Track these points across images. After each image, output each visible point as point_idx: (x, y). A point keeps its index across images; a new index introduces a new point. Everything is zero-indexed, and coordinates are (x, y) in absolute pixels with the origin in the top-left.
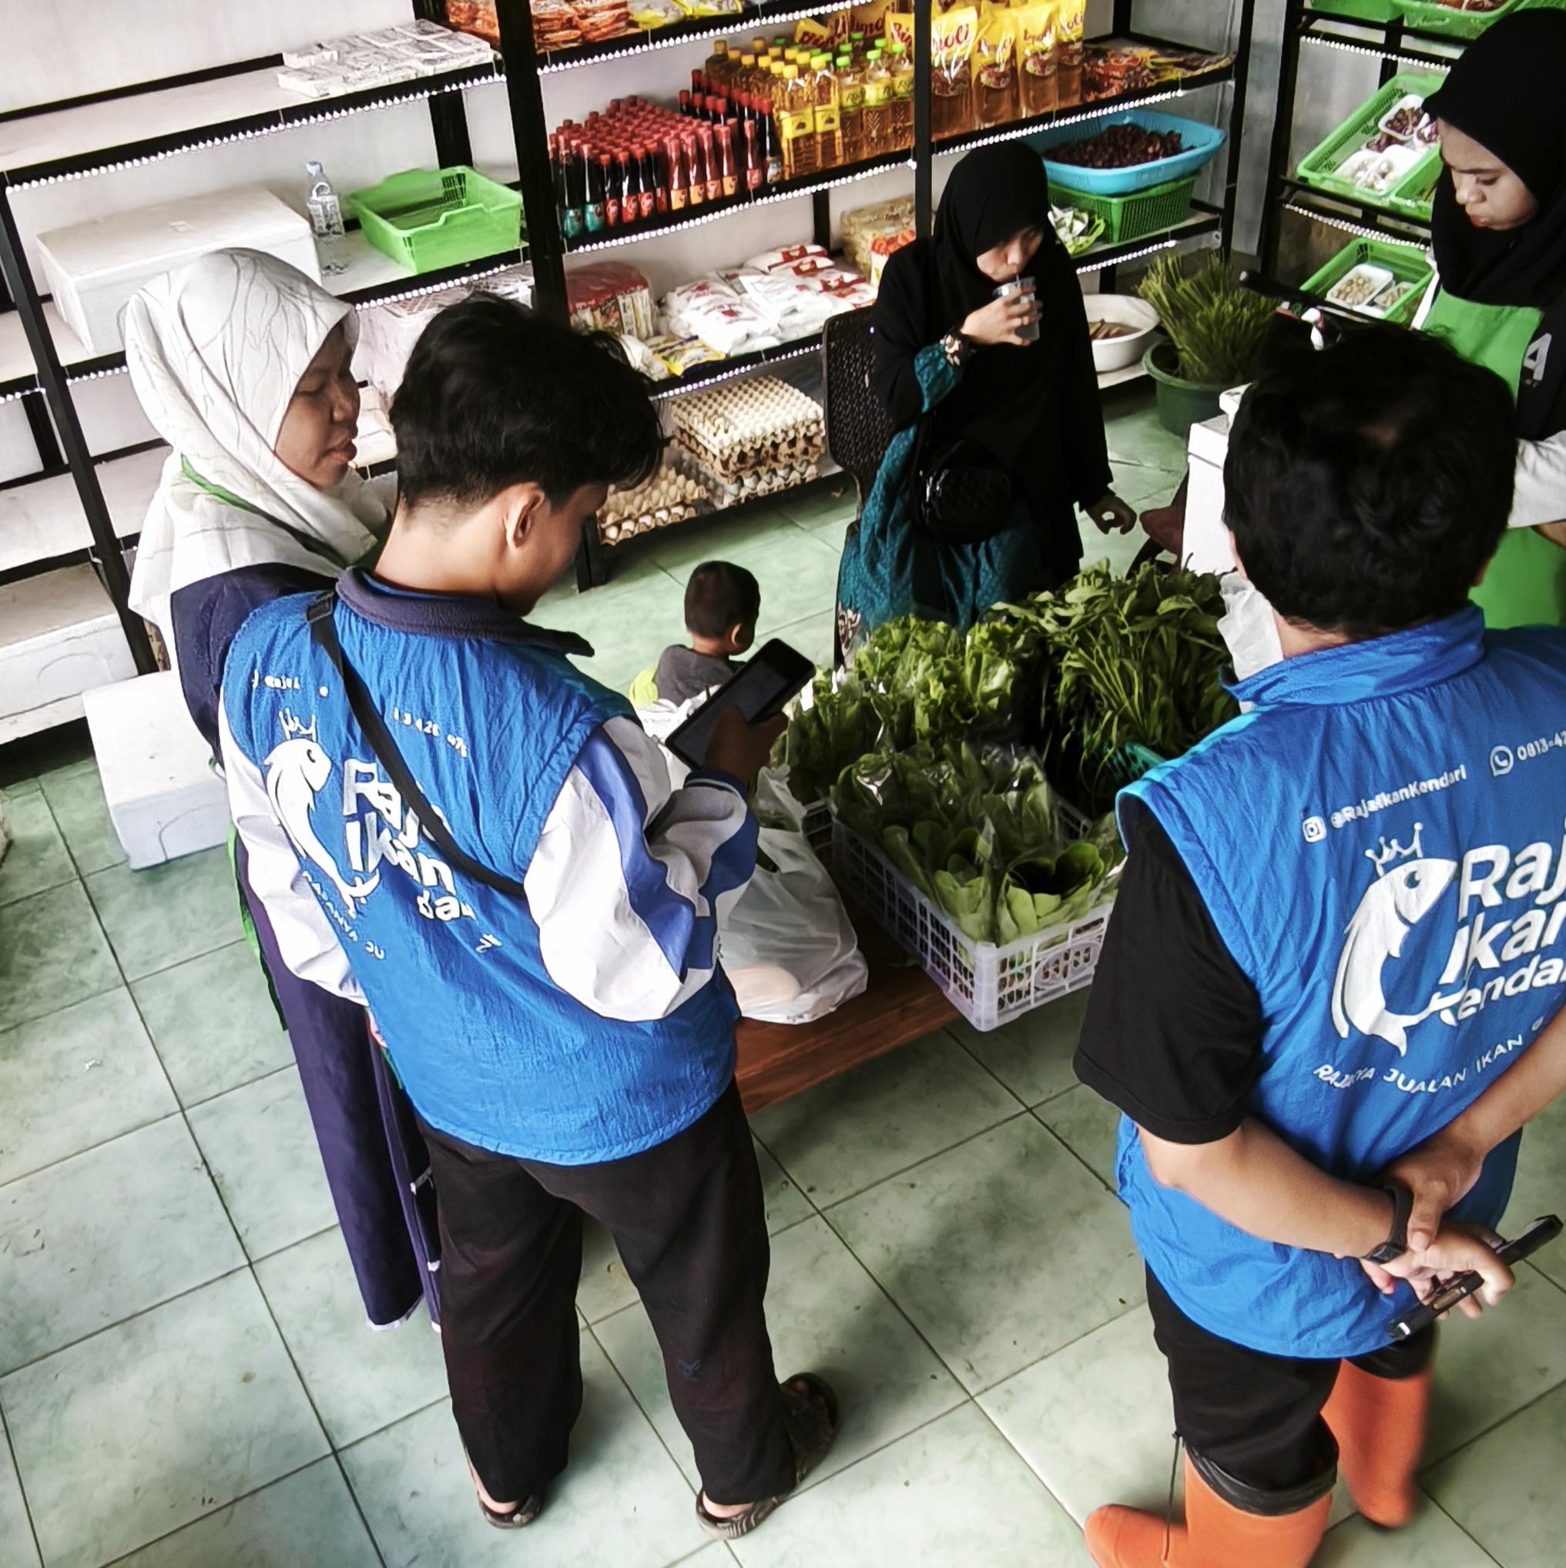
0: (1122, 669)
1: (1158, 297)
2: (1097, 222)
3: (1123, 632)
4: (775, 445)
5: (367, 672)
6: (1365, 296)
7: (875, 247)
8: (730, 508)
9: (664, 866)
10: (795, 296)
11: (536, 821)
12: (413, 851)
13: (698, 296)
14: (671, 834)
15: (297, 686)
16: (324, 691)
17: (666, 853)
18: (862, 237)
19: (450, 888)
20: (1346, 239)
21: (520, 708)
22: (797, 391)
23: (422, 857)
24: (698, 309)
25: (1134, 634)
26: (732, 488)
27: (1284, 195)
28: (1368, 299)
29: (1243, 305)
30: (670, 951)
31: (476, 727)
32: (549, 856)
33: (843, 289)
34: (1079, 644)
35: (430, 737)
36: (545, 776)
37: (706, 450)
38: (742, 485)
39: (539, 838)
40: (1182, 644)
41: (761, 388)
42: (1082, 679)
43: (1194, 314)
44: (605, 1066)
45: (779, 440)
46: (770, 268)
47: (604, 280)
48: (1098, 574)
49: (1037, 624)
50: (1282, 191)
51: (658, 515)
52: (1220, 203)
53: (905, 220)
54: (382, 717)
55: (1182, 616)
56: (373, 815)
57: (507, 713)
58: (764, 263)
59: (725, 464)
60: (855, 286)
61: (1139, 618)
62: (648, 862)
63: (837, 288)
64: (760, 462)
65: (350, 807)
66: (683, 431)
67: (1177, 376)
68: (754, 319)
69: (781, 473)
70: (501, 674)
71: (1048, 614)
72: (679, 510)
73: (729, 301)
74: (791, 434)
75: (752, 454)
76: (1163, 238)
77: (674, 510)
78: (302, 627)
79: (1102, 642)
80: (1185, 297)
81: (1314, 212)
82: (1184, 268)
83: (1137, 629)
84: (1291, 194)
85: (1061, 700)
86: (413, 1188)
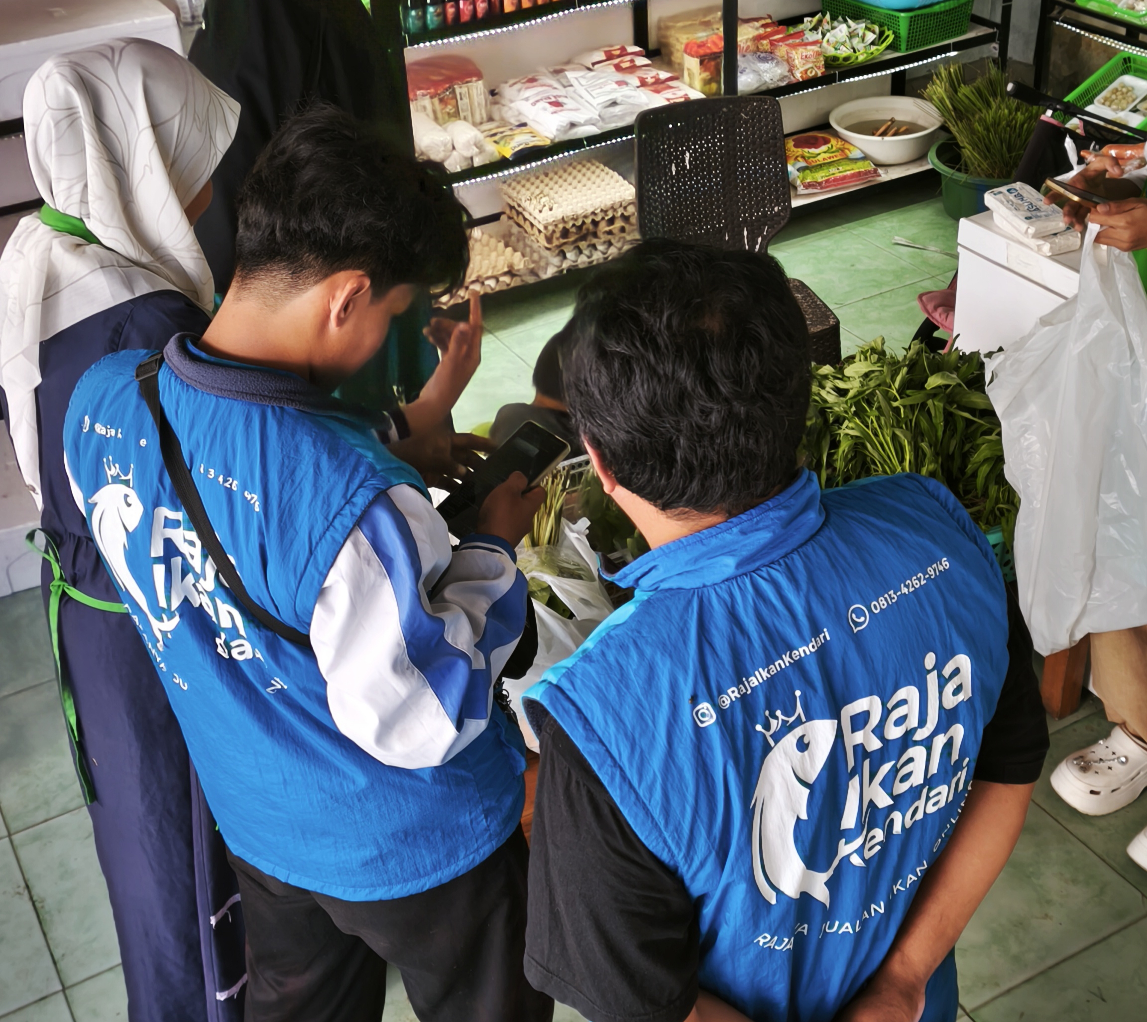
0: (894, 437)
1: (941, 101)
2: (887, 33)
3: (895, 404)
4: (595, 223)
5: (180, 427)
6: (1128, 103)
7: (688, 50)
8: (553, 279)
9: (442, 622)
10: (614, 91)
11: (317, 576)
12: (211, 596)
13: (527, 88)
14: (448, 593)
15: (120, 436)
16: (143, 442)
17: (445, 609)
18: (677, 40)
19: (242, 632)
20: (1111, 52)
21: (311, 471)
22: (616, 174)
23: (219, 602)
24: (527, 99)
25: (904, 407)
26: (556, 260)
27: (1055, 13)
28: (1131, 106)
29: (1017, 109)
30: (448, 702)
31: (270, 486)
32: (330, 610)
33: (658, 85)
34: (856, 414)
35: (229, 491)
36: (328, 535)
37: (532, 225)
38: (565, 257)
39: (321, 593)
40: (949, 417)
41: (584, 170)
42: (858, 446)
43: (973, 115)
44: (384, 809)
45: (598, 219)
46: (594, 64)
47: (444, 71)
48: (873, 350)
49: (819, 395)
50: (1053, 10)
51: (487, 282)
52: (998, 19)
53: (715, 26)
54: (190, 471)
55: (949, 390)
56: (179, 559)
57: (299, 475)
58: (589, 60)
59: (549, 239)
60: (671, 83)
61: (908, 392)
62: (425, 619)
63: (653, 84)
64: (583, 238)
65: (157, 550)
66: (512, 208)
67: (959, 170)
68: (577, 110)
69: (601, 248)
70: (298, 438)
71: (829, 385)
72: (506, 279)
73: (556, 93)
74: (610, 214)
75: (574, 230)
76: (945, 49)
77: (502, 279)
78: (131, 382)
79: (877, 413)
80: (967, 101)
81: (1081, 29)
82: (965, 75)
83: (908, 401)
84: (1060, 13)
85: (839, 464)
86: (213, 921)
